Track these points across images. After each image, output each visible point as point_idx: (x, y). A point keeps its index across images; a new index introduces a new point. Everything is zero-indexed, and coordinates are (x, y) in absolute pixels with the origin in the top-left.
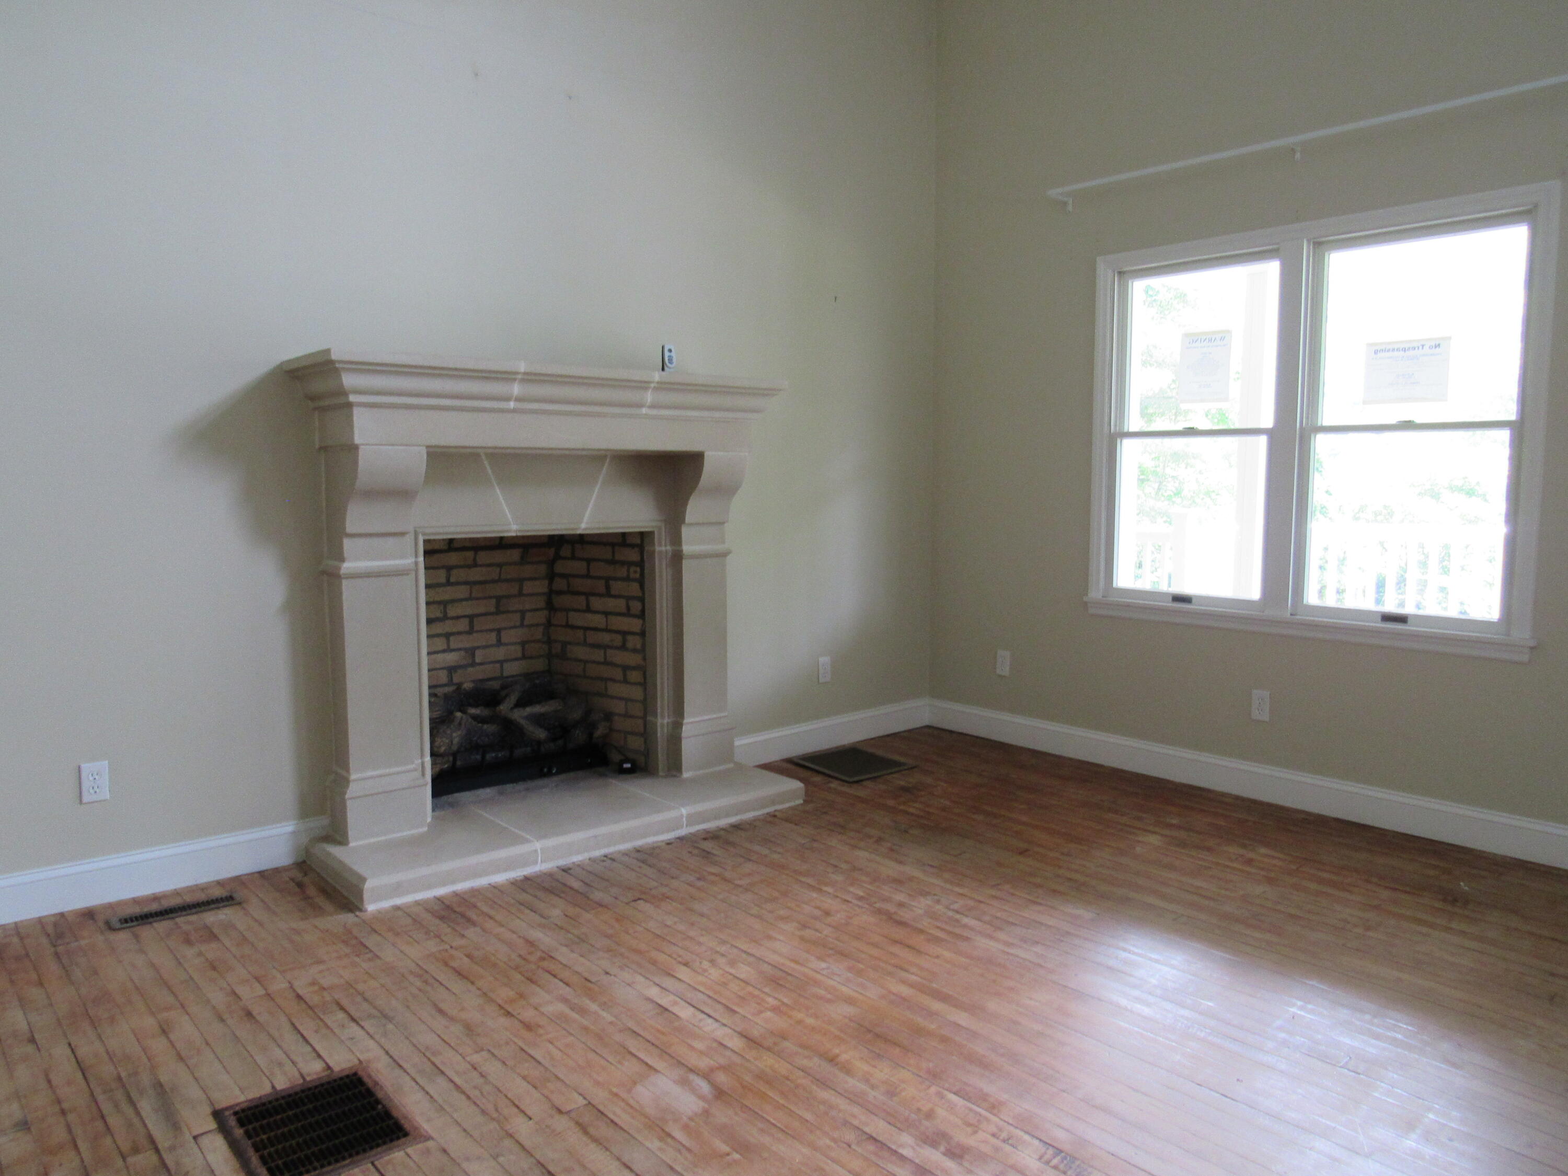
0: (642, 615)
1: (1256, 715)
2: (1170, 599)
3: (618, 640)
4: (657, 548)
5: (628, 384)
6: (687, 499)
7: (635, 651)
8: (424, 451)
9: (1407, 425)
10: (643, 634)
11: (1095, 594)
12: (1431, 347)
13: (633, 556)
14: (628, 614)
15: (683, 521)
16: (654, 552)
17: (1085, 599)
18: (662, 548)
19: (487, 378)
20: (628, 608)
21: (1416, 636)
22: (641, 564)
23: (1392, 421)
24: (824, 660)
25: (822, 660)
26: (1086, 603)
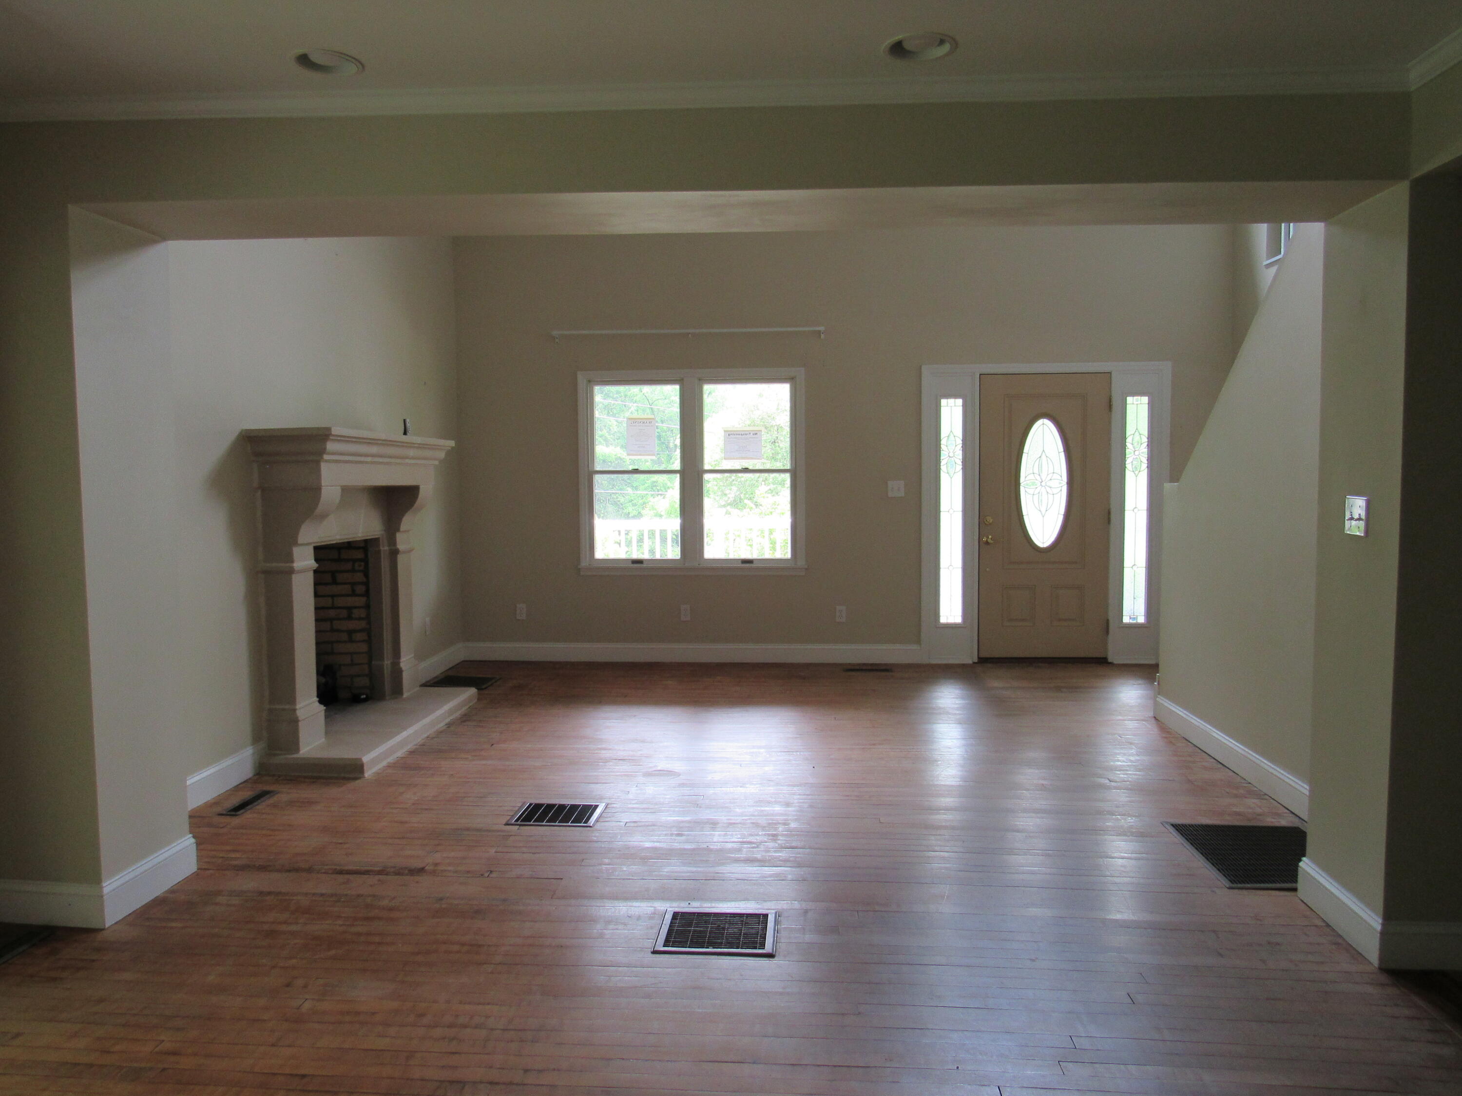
0: (367, 594)
1: (683, 618)
2: (631, 562)
3: (344, 613)
4: (382, 548)
5: (412, 445)
6: (403, 515)
7: (360, 619)
8: (339, 489)
9: (746, 470)
10: (367, 606)
11: (584, 563)
12: (753, 434)
13: (359, 555)
14: (353, 594)
15: (398, 530)
16: (379, 552)
17: (579, 567)
18: (384, 548)
19: (369, 443)
20: (353, 591)
21: (758, 569)
22: (366, 561)
23: (739, 467)
24: (428, 619)
25: (427, 619)
26: (580, 569)
